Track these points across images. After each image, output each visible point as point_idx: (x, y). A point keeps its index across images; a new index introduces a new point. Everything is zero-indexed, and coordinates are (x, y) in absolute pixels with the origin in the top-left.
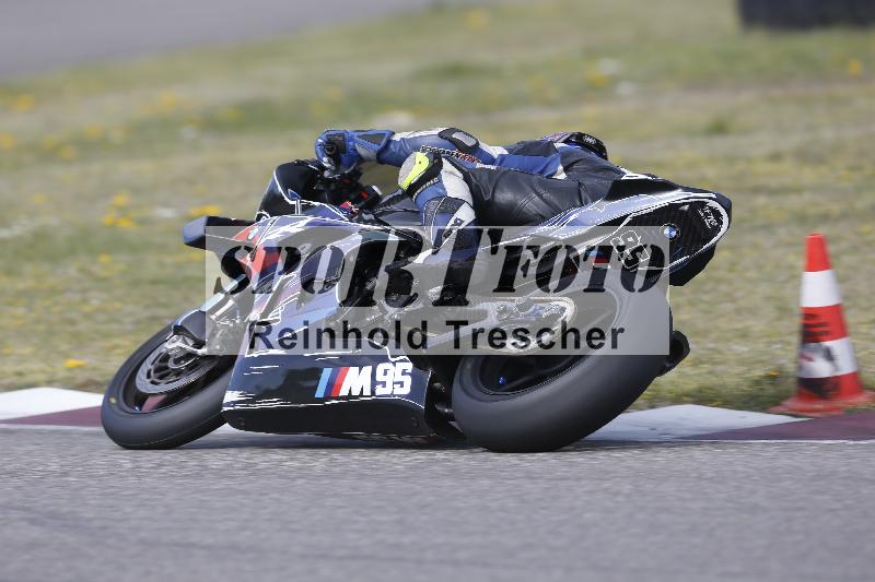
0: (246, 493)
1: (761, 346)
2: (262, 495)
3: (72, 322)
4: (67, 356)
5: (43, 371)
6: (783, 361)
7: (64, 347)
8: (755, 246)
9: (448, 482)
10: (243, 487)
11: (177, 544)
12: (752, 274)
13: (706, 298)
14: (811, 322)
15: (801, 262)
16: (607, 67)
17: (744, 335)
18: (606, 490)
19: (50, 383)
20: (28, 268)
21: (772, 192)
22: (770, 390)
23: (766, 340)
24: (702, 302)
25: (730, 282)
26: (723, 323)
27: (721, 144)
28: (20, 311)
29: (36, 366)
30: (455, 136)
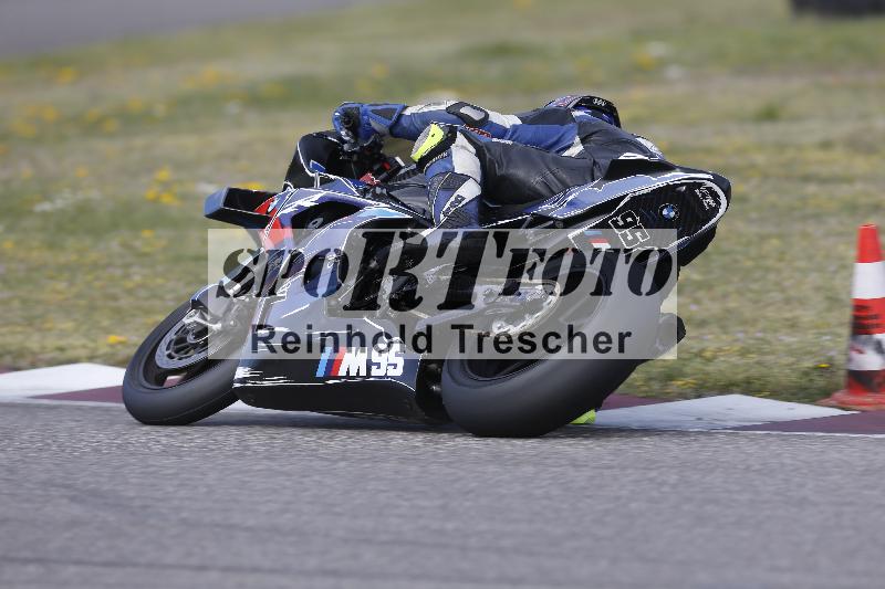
0: (288, 474)
1: (810, 336)
2: (304, 476)
3: (115, 298)
4: (108, 331)
5: (84, 346)
6: (832, 353)
7: (106, 323)
8: (805, 235)
9: (491, 468)
10: (285, 469)
11: (218, 525)
12: (802, 264)
13: (755, 286)
14: (863, 314)
15: (853, 252)
16: (655, 50)
17: (793, 325)
18: (651, 480)
19: (91, 359)
20: (71, 242)
21: (823, 181)
22: (820, 382)
23: (815, 331)
24: (751, 291)
25: (778, 271)
26: (770, 312)
27: (770, 131)
28: (61, 286)
29: (77, 341)
30: (463, 111)
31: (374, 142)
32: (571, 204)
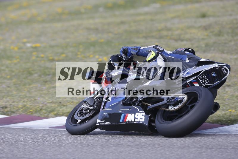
30: (157, 47)
31: (131, 57)
32: (188, 73)
